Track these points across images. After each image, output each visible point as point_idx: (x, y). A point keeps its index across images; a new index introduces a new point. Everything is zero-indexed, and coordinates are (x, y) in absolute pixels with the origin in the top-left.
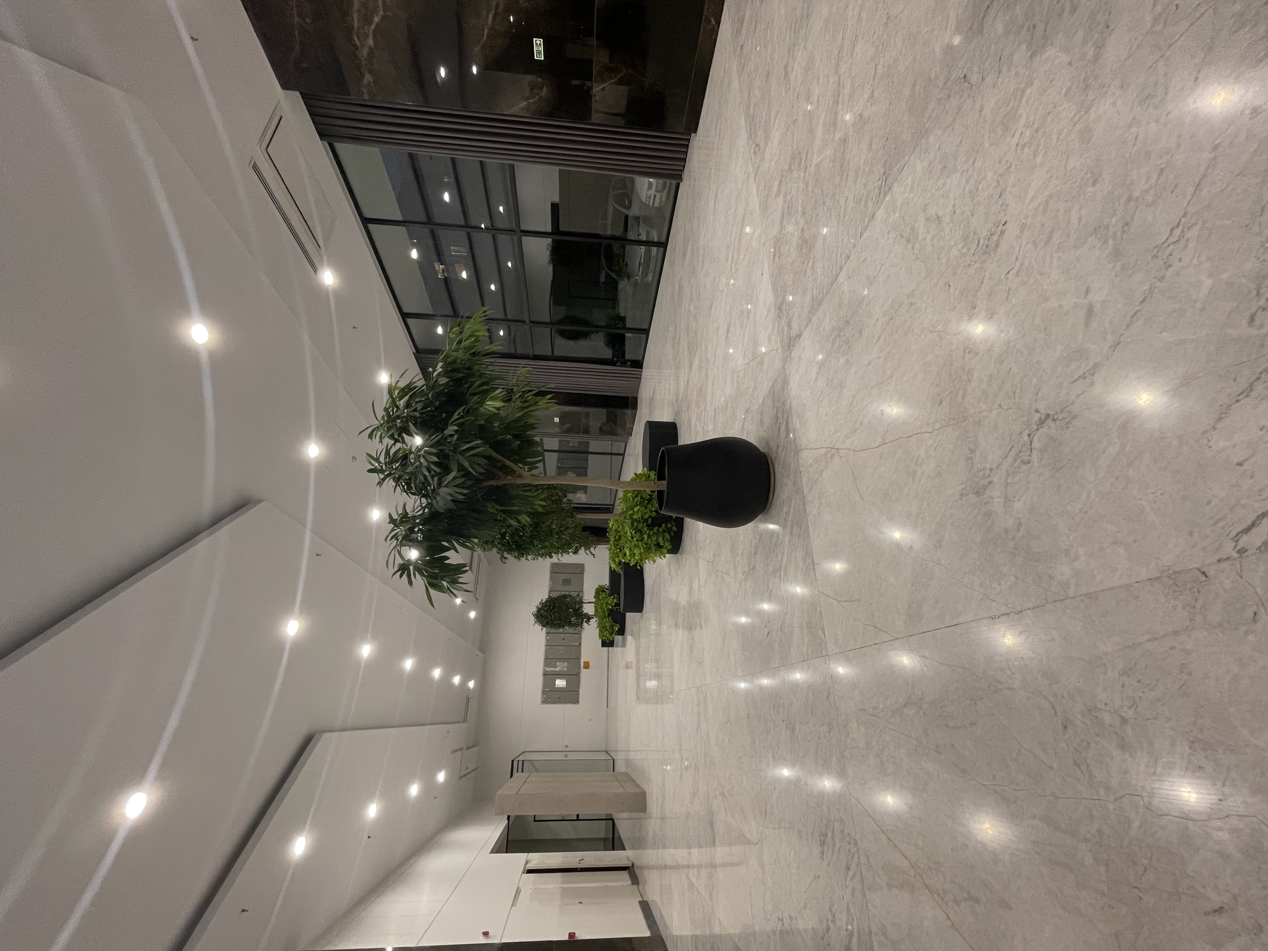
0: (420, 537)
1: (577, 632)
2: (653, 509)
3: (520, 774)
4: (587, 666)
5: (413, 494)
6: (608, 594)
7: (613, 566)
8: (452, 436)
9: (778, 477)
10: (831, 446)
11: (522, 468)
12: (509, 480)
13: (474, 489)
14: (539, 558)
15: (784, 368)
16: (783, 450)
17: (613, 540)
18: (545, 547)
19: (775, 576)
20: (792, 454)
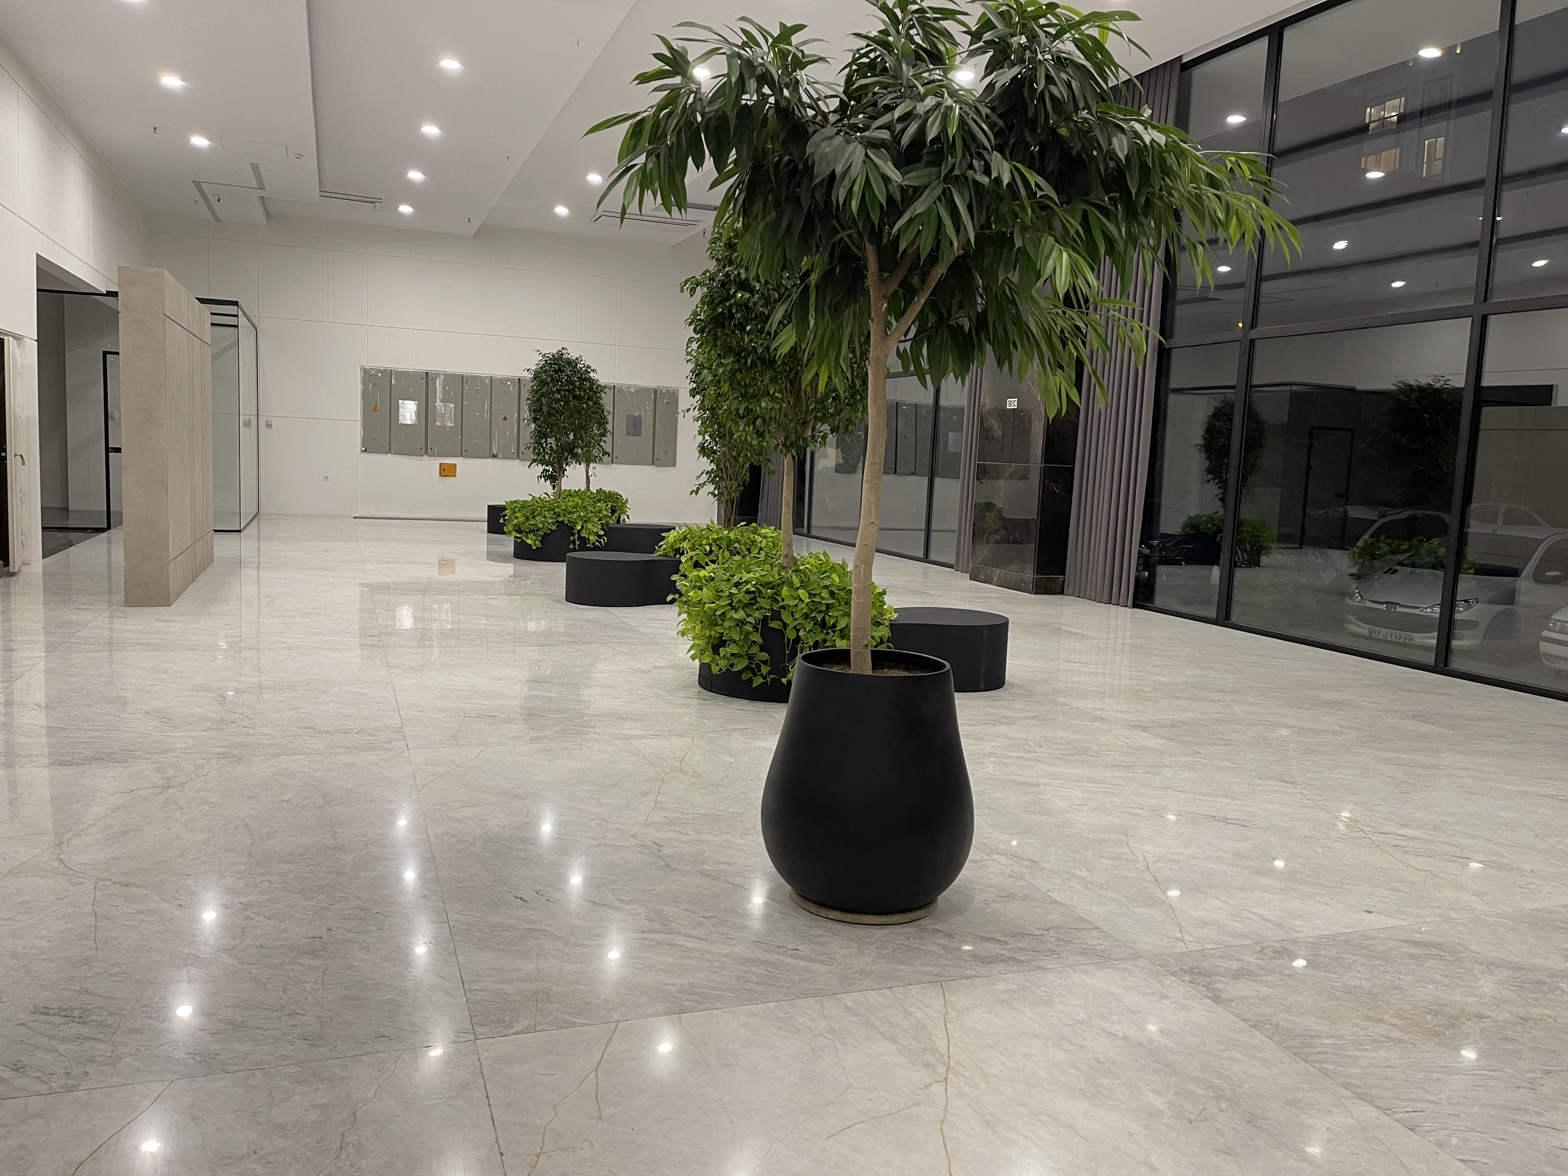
0: (749, 99)
1: (522, 448)
2: (801, 633)
3: (209, 319)
4: (447, 471)
5: (849, 81)
6: (607, 523)
7: (671, 536)
8: (987, 171)
9: (879, 932)
10: (952, 1063)
11: (905, 335)
12: (879, 306)
13: (860, 225)
14: (691, 366)
15: (1137, 956)
16: (943, 947)
17: (732, 535)
18: (719, 382)
19: (651, 920)
20: (935, 970)
